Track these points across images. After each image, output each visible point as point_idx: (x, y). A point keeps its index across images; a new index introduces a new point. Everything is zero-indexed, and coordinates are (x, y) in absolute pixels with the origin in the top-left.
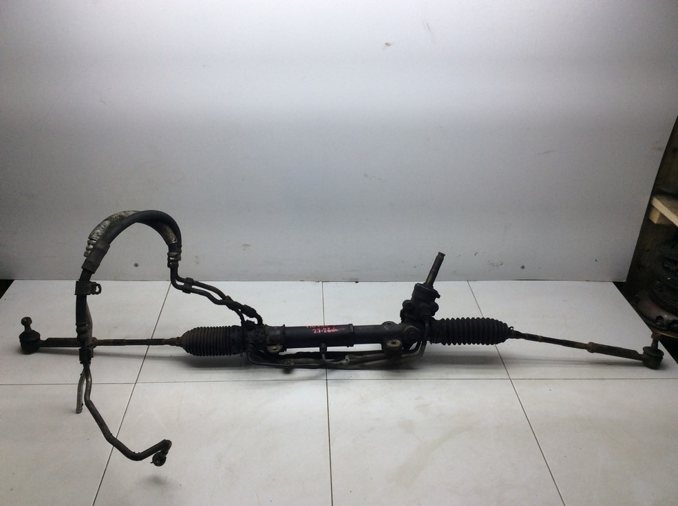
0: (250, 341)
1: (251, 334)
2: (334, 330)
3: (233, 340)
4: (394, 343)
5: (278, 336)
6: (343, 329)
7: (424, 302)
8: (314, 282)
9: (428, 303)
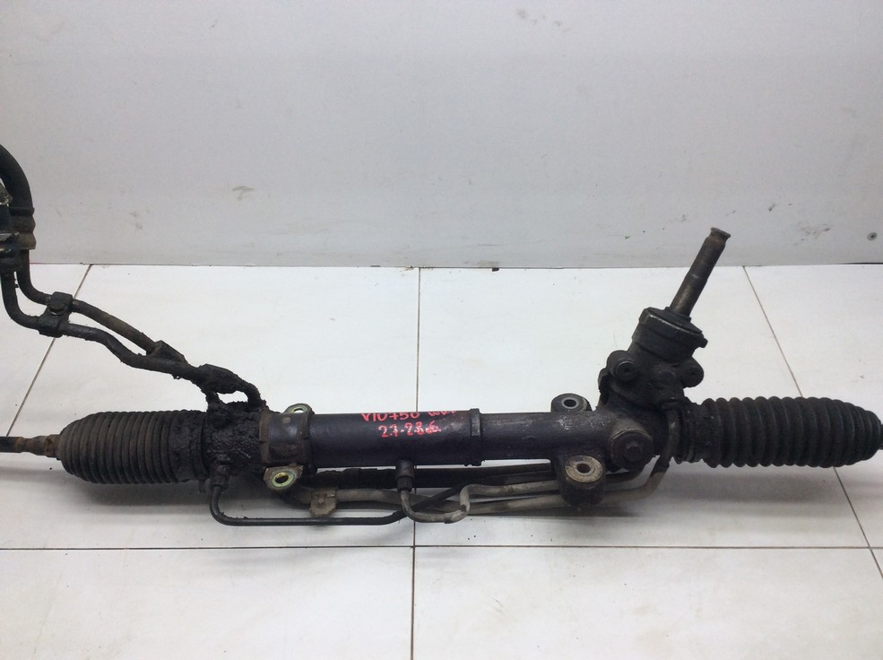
0: (222, 457)
1: (224, 436)
2: (432, 429)
3: (178, 454)
4: (584, 469)
5: (291, 441)
6: (456, 426)
7: (666, 360)
8: (403, 269)
9: (677, 364)
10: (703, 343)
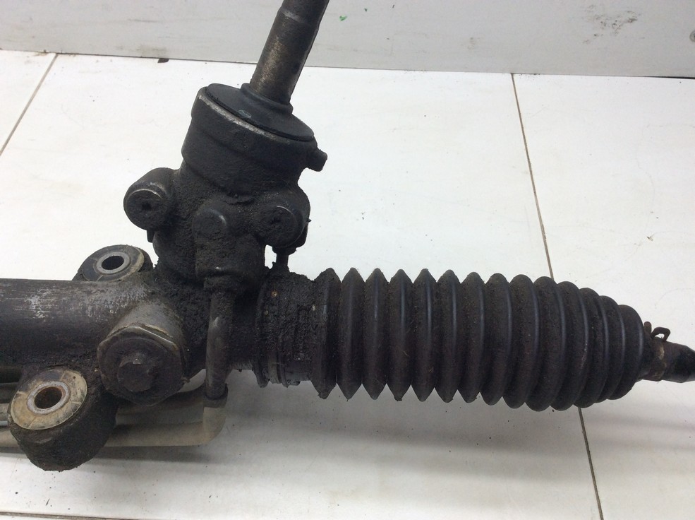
7: (223, 190)
8: (33, 53)
9: (247, 198)
10: (317, 161)
